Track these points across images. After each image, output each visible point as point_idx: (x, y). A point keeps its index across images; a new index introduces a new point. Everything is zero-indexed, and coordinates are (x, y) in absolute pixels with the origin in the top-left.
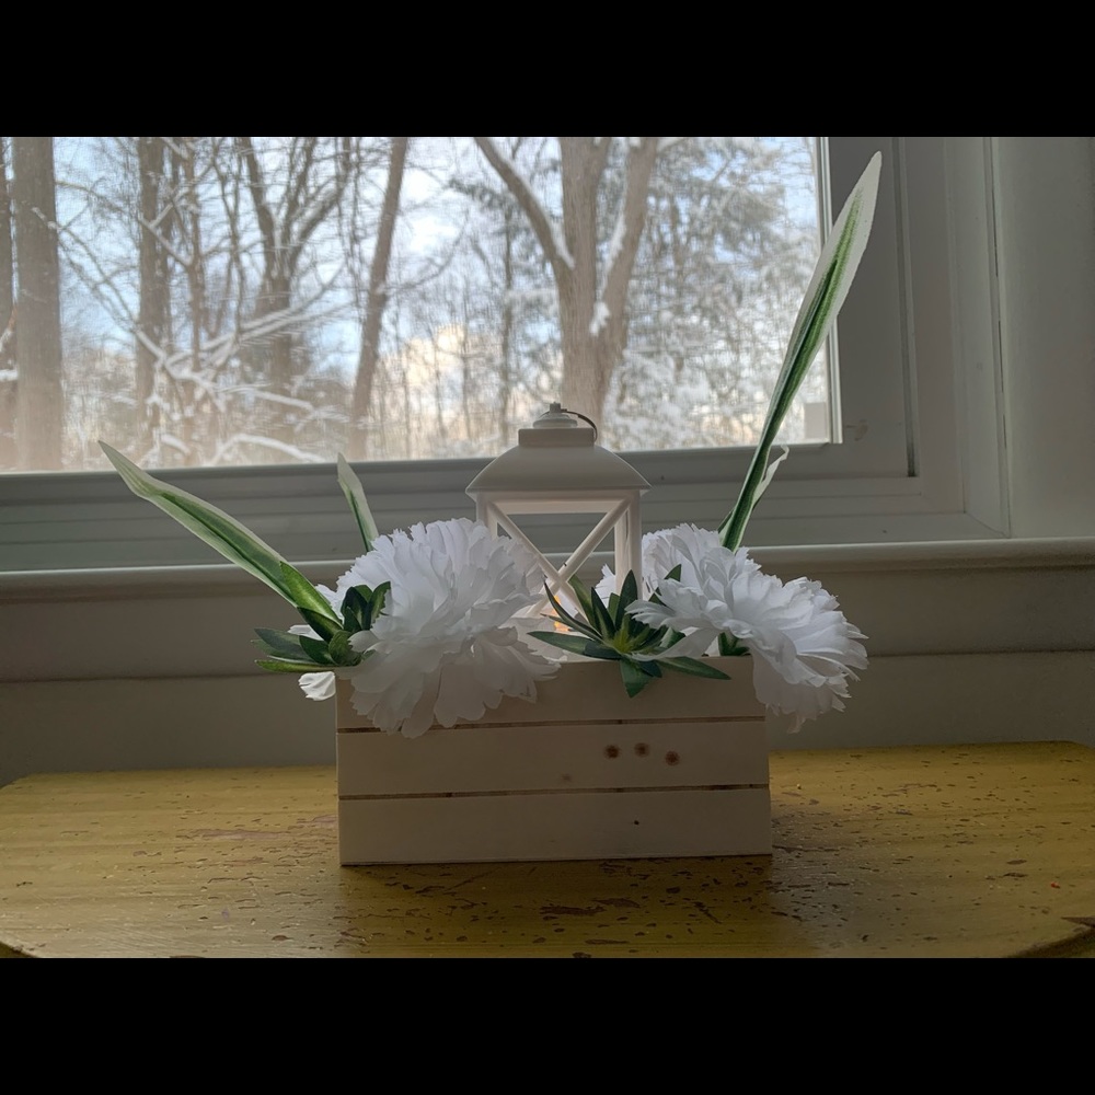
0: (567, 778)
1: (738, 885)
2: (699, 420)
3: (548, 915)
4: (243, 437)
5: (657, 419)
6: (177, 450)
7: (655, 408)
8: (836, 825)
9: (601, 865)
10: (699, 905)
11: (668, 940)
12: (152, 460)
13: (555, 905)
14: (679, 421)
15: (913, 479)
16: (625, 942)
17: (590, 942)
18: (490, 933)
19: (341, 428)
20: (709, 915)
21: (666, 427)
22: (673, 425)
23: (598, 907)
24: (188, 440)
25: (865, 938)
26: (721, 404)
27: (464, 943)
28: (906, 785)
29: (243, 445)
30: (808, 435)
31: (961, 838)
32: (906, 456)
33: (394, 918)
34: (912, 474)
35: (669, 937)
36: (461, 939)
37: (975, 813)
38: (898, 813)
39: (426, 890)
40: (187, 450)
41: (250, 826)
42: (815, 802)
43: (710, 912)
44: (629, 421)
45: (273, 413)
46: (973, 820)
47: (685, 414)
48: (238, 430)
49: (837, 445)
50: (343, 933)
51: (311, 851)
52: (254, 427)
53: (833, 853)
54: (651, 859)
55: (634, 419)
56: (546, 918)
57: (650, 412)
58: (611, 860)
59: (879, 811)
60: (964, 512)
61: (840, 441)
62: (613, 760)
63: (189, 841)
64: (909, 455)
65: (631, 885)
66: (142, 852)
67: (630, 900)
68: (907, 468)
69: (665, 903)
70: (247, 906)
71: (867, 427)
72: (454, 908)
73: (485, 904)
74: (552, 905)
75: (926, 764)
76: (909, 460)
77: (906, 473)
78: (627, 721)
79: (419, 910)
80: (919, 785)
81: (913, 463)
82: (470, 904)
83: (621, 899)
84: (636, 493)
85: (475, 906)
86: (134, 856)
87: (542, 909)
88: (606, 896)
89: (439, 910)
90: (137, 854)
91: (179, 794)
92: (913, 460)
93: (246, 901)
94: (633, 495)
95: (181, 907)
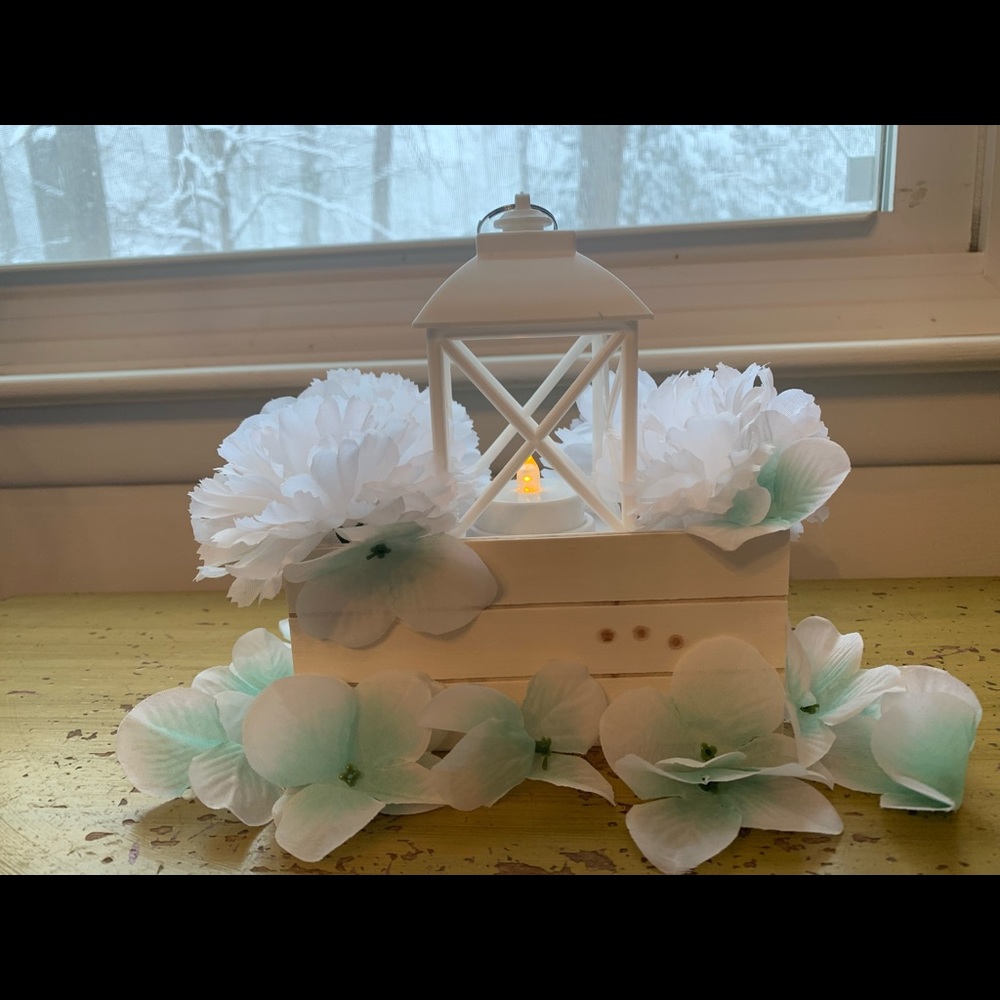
13: (514, 858)
15: (974, 254)
24: (222, 193)
28: (943, 648)
61: (891, 208)
62: (608, 645)
64: (973, 224)
65: (610, 824)
66: (78, 732)
67: (607, 853)
68: (969, 240)
69: (646, 864)
70: (162, 838)
71: (926, 190)
72: (394, 856)
73: (431, 851)
74: (510, 859)
75: (964, 611)
76: (972, 230)
77: (968, 247)
78: (624, 603)
79: (352, 858)
80: (957, 647)
81: (978, 234)
82: (414, 851)
83: (595, 852)
84: (632, 324)
85: (420, 856)
86: (68, 737)
87: (498, 866)
88: (574, 846)
89: (376, 861)
90: (71, 734)
91: (144, 634)
92: (978, 230)
93: (162, 831)
94: (627, 329)
95: (90, 837)
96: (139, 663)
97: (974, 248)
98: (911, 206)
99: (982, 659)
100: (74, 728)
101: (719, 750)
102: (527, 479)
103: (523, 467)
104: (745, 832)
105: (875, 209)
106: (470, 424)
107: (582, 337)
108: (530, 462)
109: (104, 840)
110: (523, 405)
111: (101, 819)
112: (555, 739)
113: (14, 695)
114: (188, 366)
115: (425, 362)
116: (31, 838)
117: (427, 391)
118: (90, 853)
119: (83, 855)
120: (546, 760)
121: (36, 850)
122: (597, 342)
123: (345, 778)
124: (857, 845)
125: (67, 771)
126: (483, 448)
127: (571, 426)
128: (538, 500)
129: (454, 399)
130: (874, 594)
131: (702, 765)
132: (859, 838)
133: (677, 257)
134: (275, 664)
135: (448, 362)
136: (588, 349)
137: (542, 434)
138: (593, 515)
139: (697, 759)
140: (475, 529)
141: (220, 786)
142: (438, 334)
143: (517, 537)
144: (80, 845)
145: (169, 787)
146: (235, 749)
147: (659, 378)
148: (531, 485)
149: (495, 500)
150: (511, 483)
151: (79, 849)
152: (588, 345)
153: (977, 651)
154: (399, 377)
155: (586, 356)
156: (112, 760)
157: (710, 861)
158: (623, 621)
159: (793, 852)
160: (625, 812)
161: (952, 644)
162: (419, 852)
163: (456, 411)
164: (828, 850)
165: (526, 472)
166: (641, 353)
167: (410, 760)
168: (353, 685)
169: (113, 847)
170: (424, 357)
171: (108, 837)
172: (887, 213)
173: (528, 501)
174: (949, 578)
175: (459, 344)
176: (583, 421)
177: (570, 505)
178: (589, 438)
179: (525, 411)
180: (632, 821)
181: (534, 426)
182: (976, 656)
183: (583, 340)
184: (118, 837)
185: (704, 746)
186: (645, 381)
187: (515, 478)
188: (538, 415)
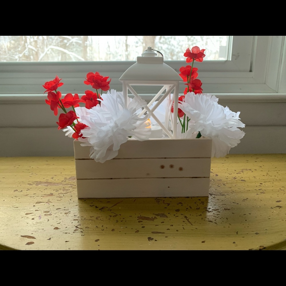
0: (148, 174)
1: (197, 209)
2: (182, 46)
3: (140, 220)
4: (52, 47)
5: (170, 45)
6: (33, 50)
7: (170, 42)
8: (224, 185)
9: (155, 199)
10: (186, 217)
11: (177, 232)
12: (26, 53)
13: (142, 216)
14: (176, 46)
15: (251, 73)
16: (164, 233)
17: (153, 233)
18: (122, 228)
19: (80, 45)
20: (189, 222)
21: (173, 47)
22: (175, 47)
23: (155, 217)
24: (36, 47)
25: (237, 233)
26: (188, 41)
27: (114, 232)
28: (243, 169)
29: (52, 49)
30: (220, 56)
31: (261, 191)
32: (250, 65)
33: (92, 220)
34: (251, 71)
35: (177, 231)
36: (113, 230)
37: (264, 181)
38: (241, 180)
39: (102, 208)
40: (36, 50)
41: (50, 180)
42: (217, 175)
43: (189, 220)
44: (162, 45)
45: (61, 40)
46: (263, 184)
47: (178, 44)
48: (50, 45)
49: (230, 61)
50: (76, 227)
51: (68, 191)
52: (55, 44)
53: (224, 196)
54: (170, 197)
55: (164, 45)
56: (139, 222)
57: (168, 43)
58: (158, 197)
59: (236, 179)
60: (265, 84)
61: (231, 60)
62: (163, 169)
63: (31, 186)
65: (165, 208)
66: (17, 190)
67: (165, 214)
68: (249, 69)
69: (175, 216)
70: (47, 214)
71: (239, 55)
72: (111, 216)
73: (120, 215)
74: (141, 216)
75: (247, 161)
77: (249, 71)
78: (167, 158)
79: (100, 217)
80: (246, 169)
81: (252, 67)
82: (116, 215)
83: (162, 214)
86: (14, 191)
87: (138, 217)
88: (157, 213)
89: (106, 217)
90: (15, 191)
91: (30, 167)
95: (27, 214)
96: (30, 174)
98: (236, 59)
100: (15, 189)
105: (226, 59)
109: (31, 215)
111: (29, 210)
118: (28, 218)
119: (26, 218)
121: (12, 218)
124: (225, 211)
125: (16, 199)
130: (226, 158)
132: (225, 209)
144: (24, 216)
151: (24, 217)
153: (251, 170)
156: (28, 196)
157: (190, 215)
160: (169, 205)
161: (245, 168)
162: (117, 215)
164: (218, 212)
169: (34, 216)
171: (32, 214)
184: (35, 214)
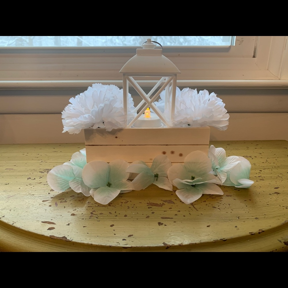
0: (151, 159)
3: (149, 206)
11: (184, 218)
16: (172, 218)
17: (162, 218)
18: (133, 213)
20: (195, 208)
23: (163, 204)
25: (239, 218)
27: (126, 218)
31: (260, 178)
35: (184, 216)
36: (125, 216)
37: (263, 168)
43: (195, 206)
46: (263, 171)
50: (91, 213)
56: (149, 208)
60: (268, 70)
62: (164, 155)
63: (43, 174)
64: (254, 50)
65: (171, 194)
66: (30, 178)
67: (172, 200)
68: (253, 55)
69: (182, 202)
70: (62, 201)
71: (243, 40)
72: (122, 203)
73: (131, 201)
74: (150, 202)
75: (248, 148)
76: (254, 52)
77: (252, 56)
78: (169, 145)
79: (112, 204)
80: (247, 156)
81: (255, 53)
83: (169, 200)
84: (176, 75)
85: (128, 202)
87: (147, 204)
88: (165, 199)
89: (118, 204)
90: (28, 179)
91: (38, 154)
92: (255, 52)
93: (62, 199)
94: (174, 76)
95: (43, 201)
96: (40, 161)
97: (254, 57)
98: (239, 45)
99: (252, 159)
100: (29, 177)
101: (196, 178)
102: (147, 114)
103: (146, 111)
104: (203, 195)
105: (230, 45)
106: (132, 99)
107: (163, 77)
108: (148, 110)
109: (47, 202)
110: (147, 95)
111: (45, 197)
112: (159, 174)
113: (7, 170)
114: (41, 80)
115: (122, 81)
116: (27, 202)
117: (122, 90)
118: (45, 205)
119: (43, 205)
120: (157, 179)
121: (30, 205)
122: (167, 79)
123: (107, 185)
124: (227, 197)
125: (31, 187)
126: (135, 105)
127: (159, 101)
128: (150, 119)
129: (129, 92)
130: (227, 144)
131: (192, 181)
132: (227, 196)
133: (179, 55)
134: (83, 161)
135: (128, 82)
136: (165, 80)
137: (151, 102)
138: (164, 124)
139: (190, 180)
140: (133, 126)
141: (77, 188)
142: (126, 75)
143: (143, 128)
144: (41, 203)
145: (61, 190)
146: (78, 179)
147: (181, 88)
148: (149, 115)
149: (138, 119)
150: (142, 115)
152: (164, 79)
153: (251, 157)
154: (114, 85)
155: (164, 81)
156: (42, 183)
157: (195, 201)
158: (168, 150)
159: (213, 199)
160: (175, 192)
163: (129, 95)
164: (221, 198)
165: (147, 112)
166: (178, 81)
167: (125, 180)
168: (108, 163)
169: (50, 203)
170: (122, 80)
172: (233, 46)
173: (147, 119)
174: (244, 141)
175: (131, 78)
176: (162, 100)
177: (158, 120)
178: (163, 104)
179: (147, 96)
180: (177, 193)
181: (150, 100)
182: (251, 158)
183: (163, 78)
184: (51, 201)
185: (192, 176)
186: (178, 89)
187: (144, 113)
188: (151, 97)
